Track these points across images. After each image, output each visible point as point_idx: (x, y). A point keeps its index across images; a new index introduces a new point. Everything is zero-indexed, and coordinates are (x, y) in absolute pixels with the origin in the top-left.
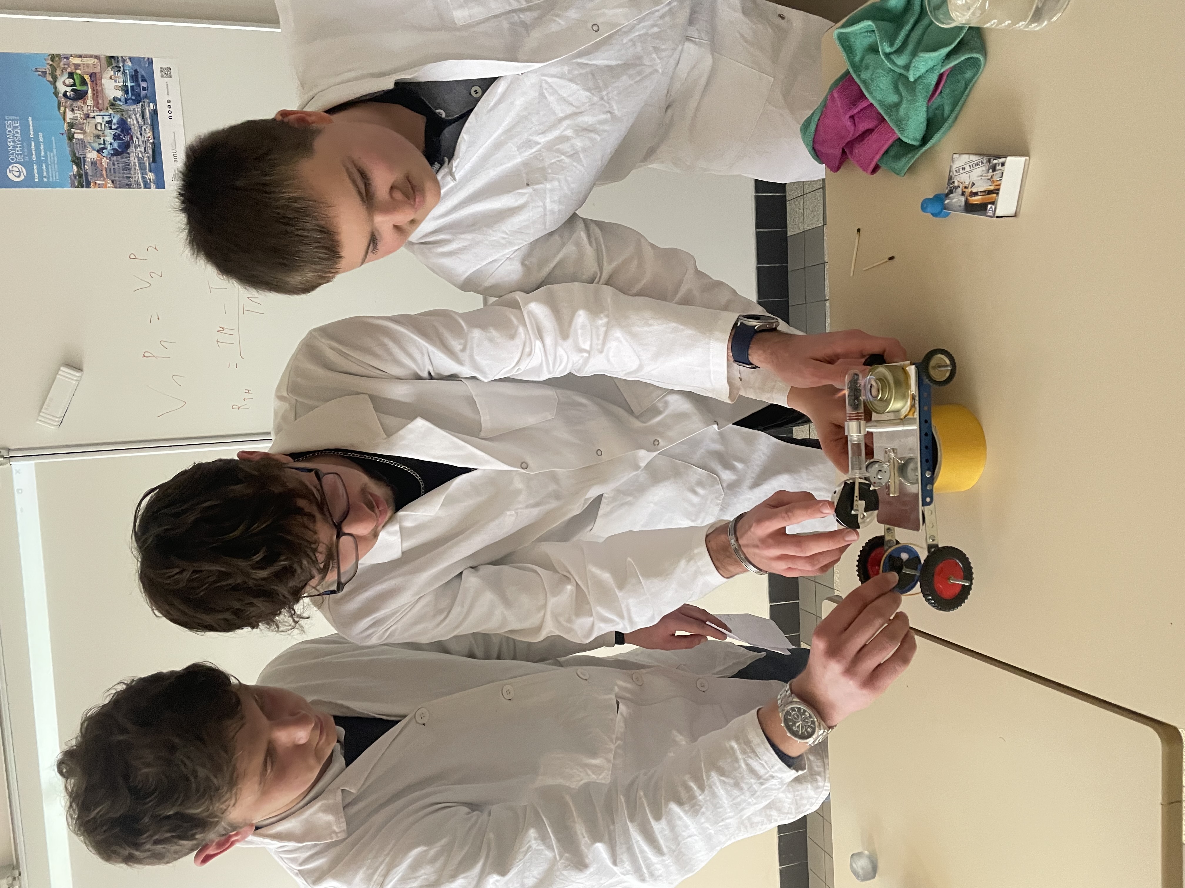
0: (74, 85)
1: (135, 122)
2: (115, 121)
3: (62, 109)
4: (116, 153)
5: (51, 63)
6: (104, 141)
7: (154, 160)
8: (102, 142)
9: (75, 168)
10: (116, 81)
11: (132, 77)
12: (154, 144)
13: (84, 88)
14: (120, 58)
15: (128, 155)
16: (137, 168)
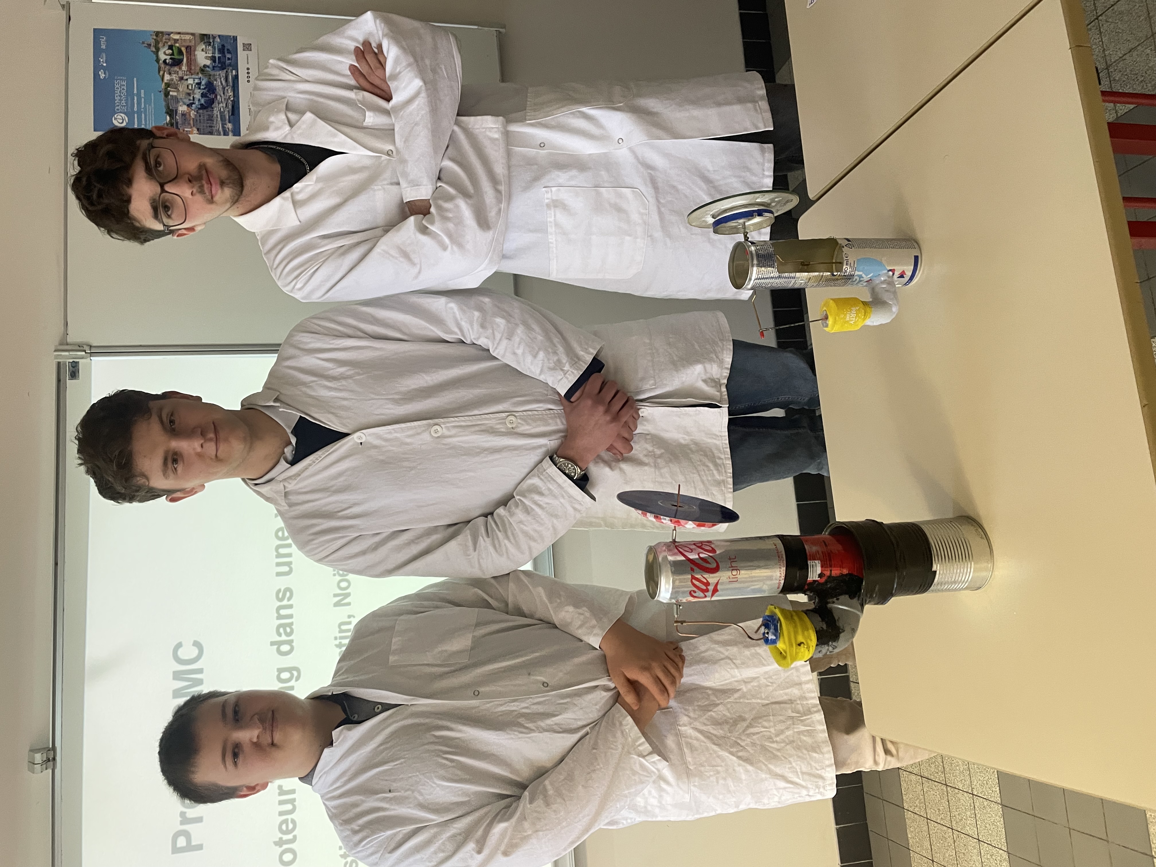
0: (173, 54)
1: (220, 84)
2: (203, 82)
3: (161, 73)
4: (202, 107)
5: (155, 37)
6: (193, 97)
7: (233, 114)
8: (192, 99)
9: (168, 118)
10: (206, 53)
11: (219, 50)
12: (233, 101)
13: (181, 57)
14: (211, 36)
15: (212, 109)
16: (219, 119)
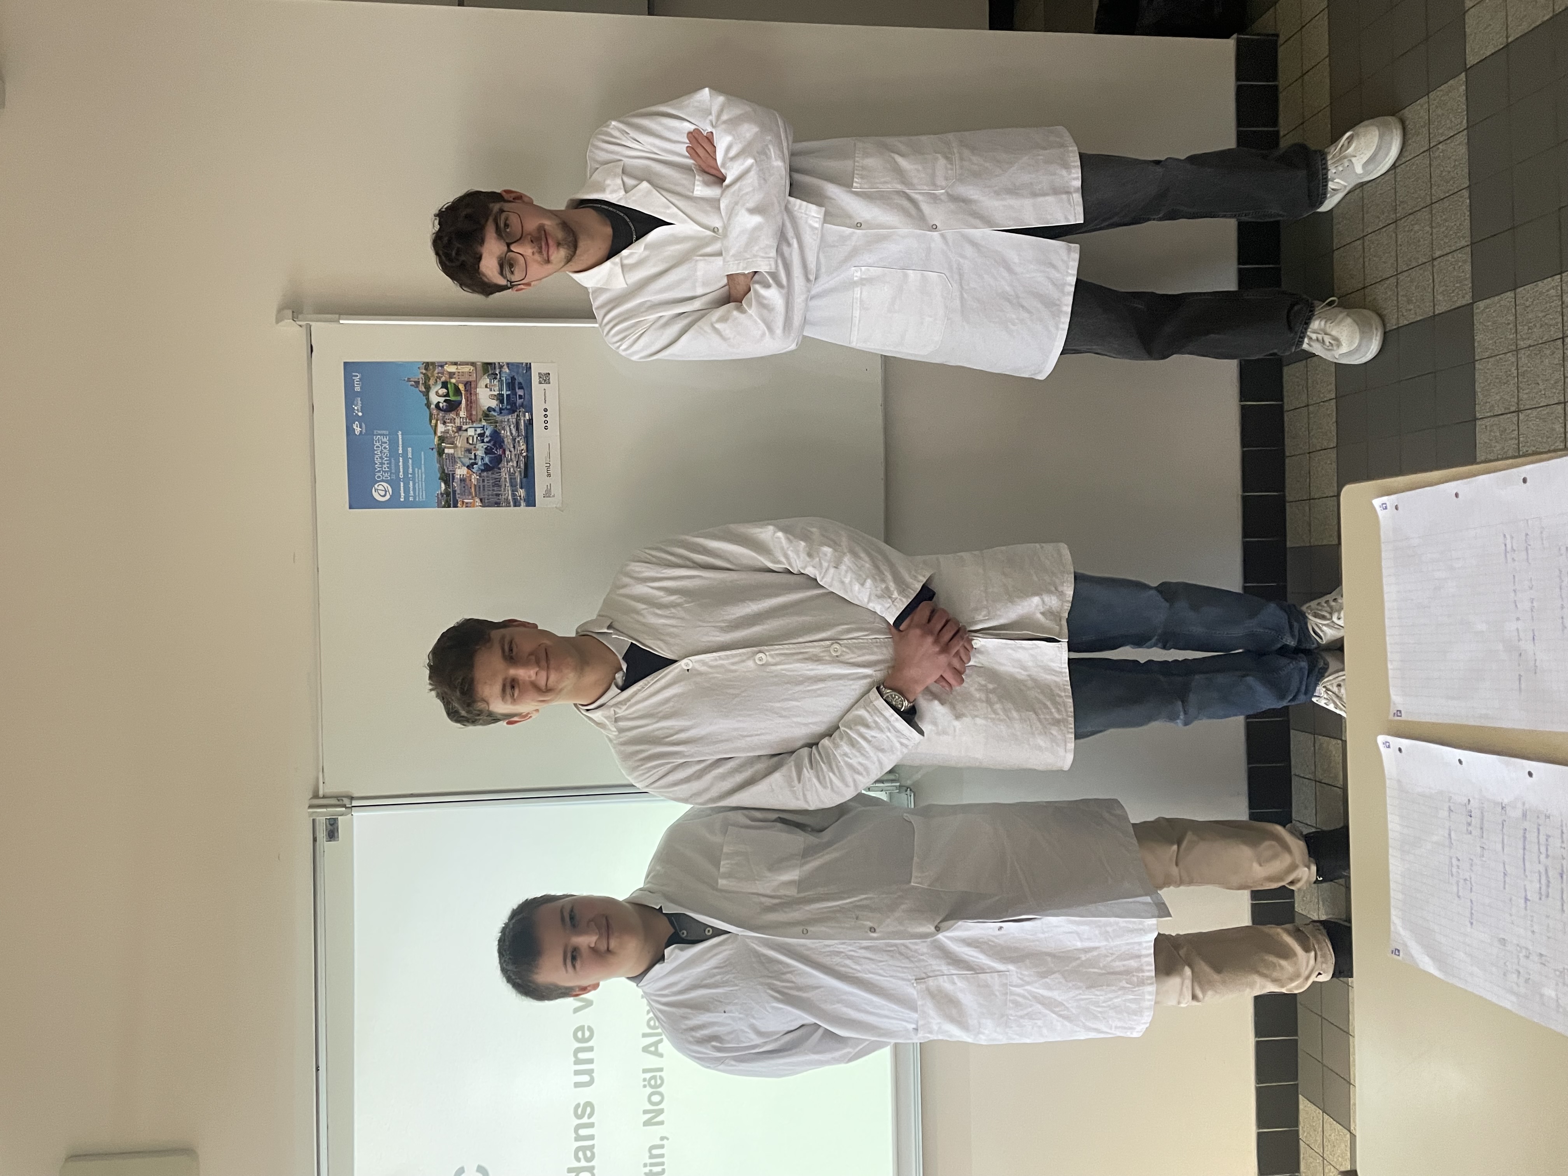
0: (447, 395)
1: (508, 434)
2: (488, 433)
3: (434, 422)
4: (487, 468)
5: (424, 371)
6: (475, 456)
7: (526, 476)
8: (473, 457)
9: (443, 485)
10: (491, 390)
11: (508, 384)
12: (526, 457)
13: (458, 398)
14: (497, 365)
15: (499, 471)
16: (508, 484)
